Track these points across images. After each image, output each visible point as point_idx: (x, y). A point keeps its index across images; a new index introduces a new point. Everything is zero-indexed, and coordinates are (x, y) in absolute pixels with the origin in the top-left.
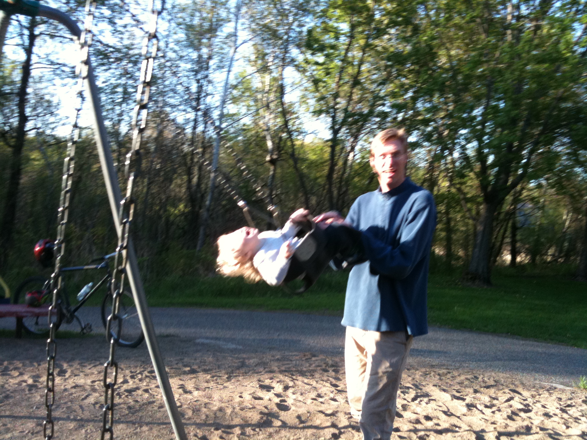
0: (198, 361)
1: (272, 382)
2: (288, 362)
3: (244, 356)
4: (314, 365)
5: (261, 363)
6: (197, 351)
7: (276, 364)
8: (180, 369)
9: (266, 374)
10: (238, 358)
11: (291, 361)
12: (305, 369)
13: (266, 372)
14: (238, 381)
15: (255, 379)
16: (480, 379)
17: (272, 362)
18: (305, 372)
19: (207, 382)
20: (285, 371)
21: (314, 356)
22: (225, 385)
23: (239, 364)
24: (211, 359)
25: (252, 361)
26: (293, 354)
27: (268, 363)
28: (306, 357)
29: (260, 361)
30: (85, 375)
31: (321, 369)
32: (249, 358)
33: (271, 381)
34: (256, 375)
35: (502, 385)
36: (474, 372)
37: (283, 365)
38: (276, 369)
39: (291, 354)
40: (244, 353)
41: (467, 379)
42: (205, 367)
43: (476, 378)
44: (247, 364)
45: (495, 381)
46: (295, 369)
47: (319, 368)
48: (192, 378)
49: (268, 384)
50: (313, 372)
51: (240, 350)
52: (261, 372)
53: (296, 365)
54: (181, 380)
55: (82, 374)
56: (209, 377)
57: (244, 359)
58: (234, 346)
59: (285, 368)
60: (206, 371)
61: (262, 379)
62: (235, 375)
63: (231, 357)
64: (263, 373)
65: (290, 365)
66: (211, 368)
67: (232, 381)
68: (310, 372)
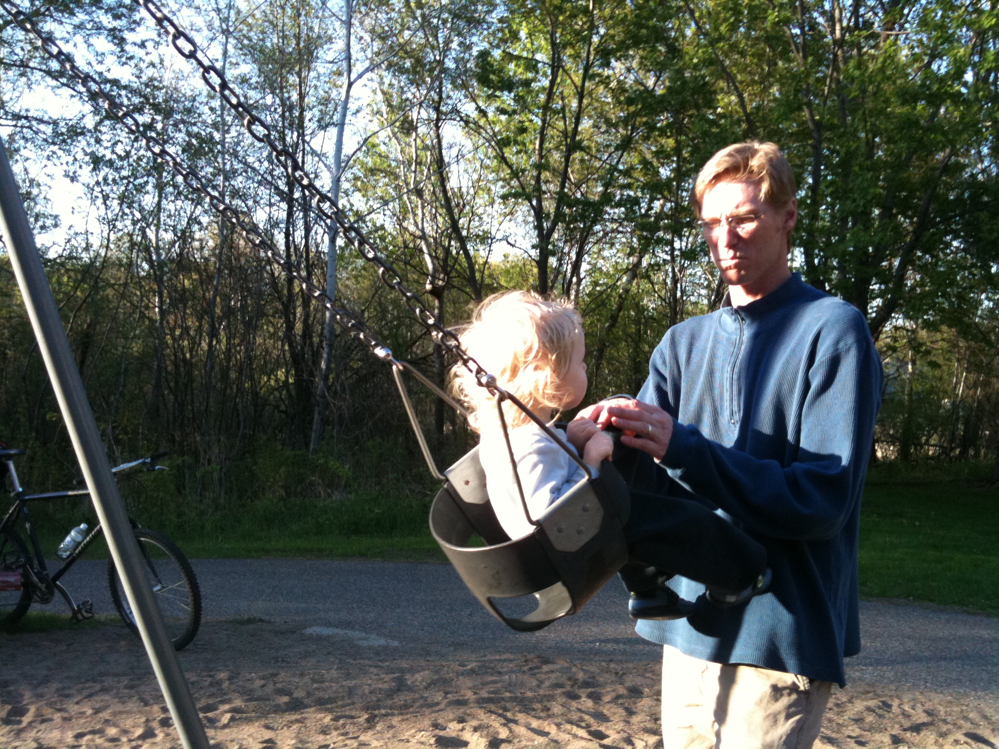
0: (307, 679)
1: (463, 729)
2: (494, 678)
3: (404, 665)
4: (547, 684)
5: (438, 680)
6: (307, 655)
7: (469, 683)
8: (269, 700)
9: (448, 709)
10: (390, 671)
11: (500, 673)
12: (529, 694)
13: (450, 704)
14: (391, 727)
15: (427, 723)
16: (895, 709)
17: (461, 678)
18: (531, 700)
19: (324, 731)
20: (490, 700)
21: (546, 662)
22: (362, 738)
23: (393, 684)
24: (334, 673)
25: (418, 676)
26: (503, 657)
27: (452, 680)
28: (531, 665)
29: (436, 677)
30: (65, 719)
31: (564, 693)
32: (412, 671)
33: (461, 725)
34: (427, 711)
35: (945, 722)
36: (879, 692)
37: (484, 684)
38: (469, 695)
39: (498, 657)
40: (401, 657)
41: (869, 709)
42: (321, 694)
43: (887, 706)
44: (409, 683)
45: (928, 713)
46: (508, 694)
47: (559, 691)
48: (292, 722)
49: (454, 734)
50: (549, 701)
51: (396, 649)
52: (437, 704)
53: (510, 684)
54: (267, 727)
55: (57, 716)
56: (328, 719)
57: (403, 671)
58: (382, 642)
59: (489, 693)
60: (322, 704)
61: (440, 721)
62: (383, 711)
63: (376, 667)
64: (442, 706)
65: (499, 685)
66: (332, 695)
67: (379, 728)
68: (541, 702)
